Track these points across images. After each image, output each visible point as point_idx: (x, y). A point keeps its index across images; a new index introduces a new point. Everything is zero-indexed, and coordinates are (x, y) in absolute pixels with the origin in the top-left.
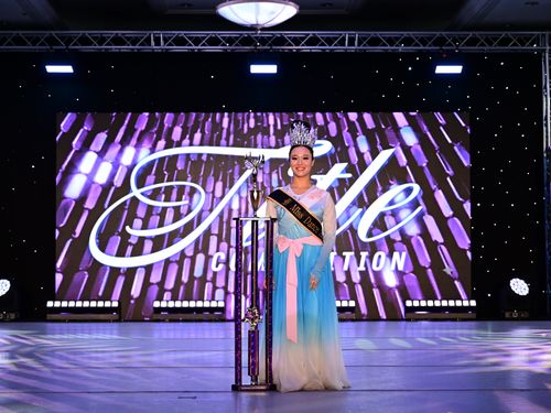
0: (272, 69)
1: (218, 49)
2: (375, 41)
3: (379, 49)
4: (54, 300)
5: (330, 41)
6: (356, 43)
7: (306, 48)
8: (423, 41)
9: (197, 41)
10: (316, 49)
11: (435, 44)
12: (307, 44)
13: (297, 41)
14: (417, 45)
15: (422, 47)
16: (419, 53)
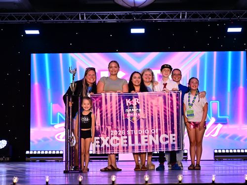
0: (142, 31)
1: (114, 21)
2: (195, 16)
3: (198, 19)
4: (29, 151)
5: (172, 16)
6: (186, 16)
7: (159, 20)
8: (221, 16)
9: (103, 17)
10: (165, 20)
11: (227, 17)
12: (160, 18)
13: (155, 16)
14: (218, 17)
15: (220, 19)
16: (219, 22)
